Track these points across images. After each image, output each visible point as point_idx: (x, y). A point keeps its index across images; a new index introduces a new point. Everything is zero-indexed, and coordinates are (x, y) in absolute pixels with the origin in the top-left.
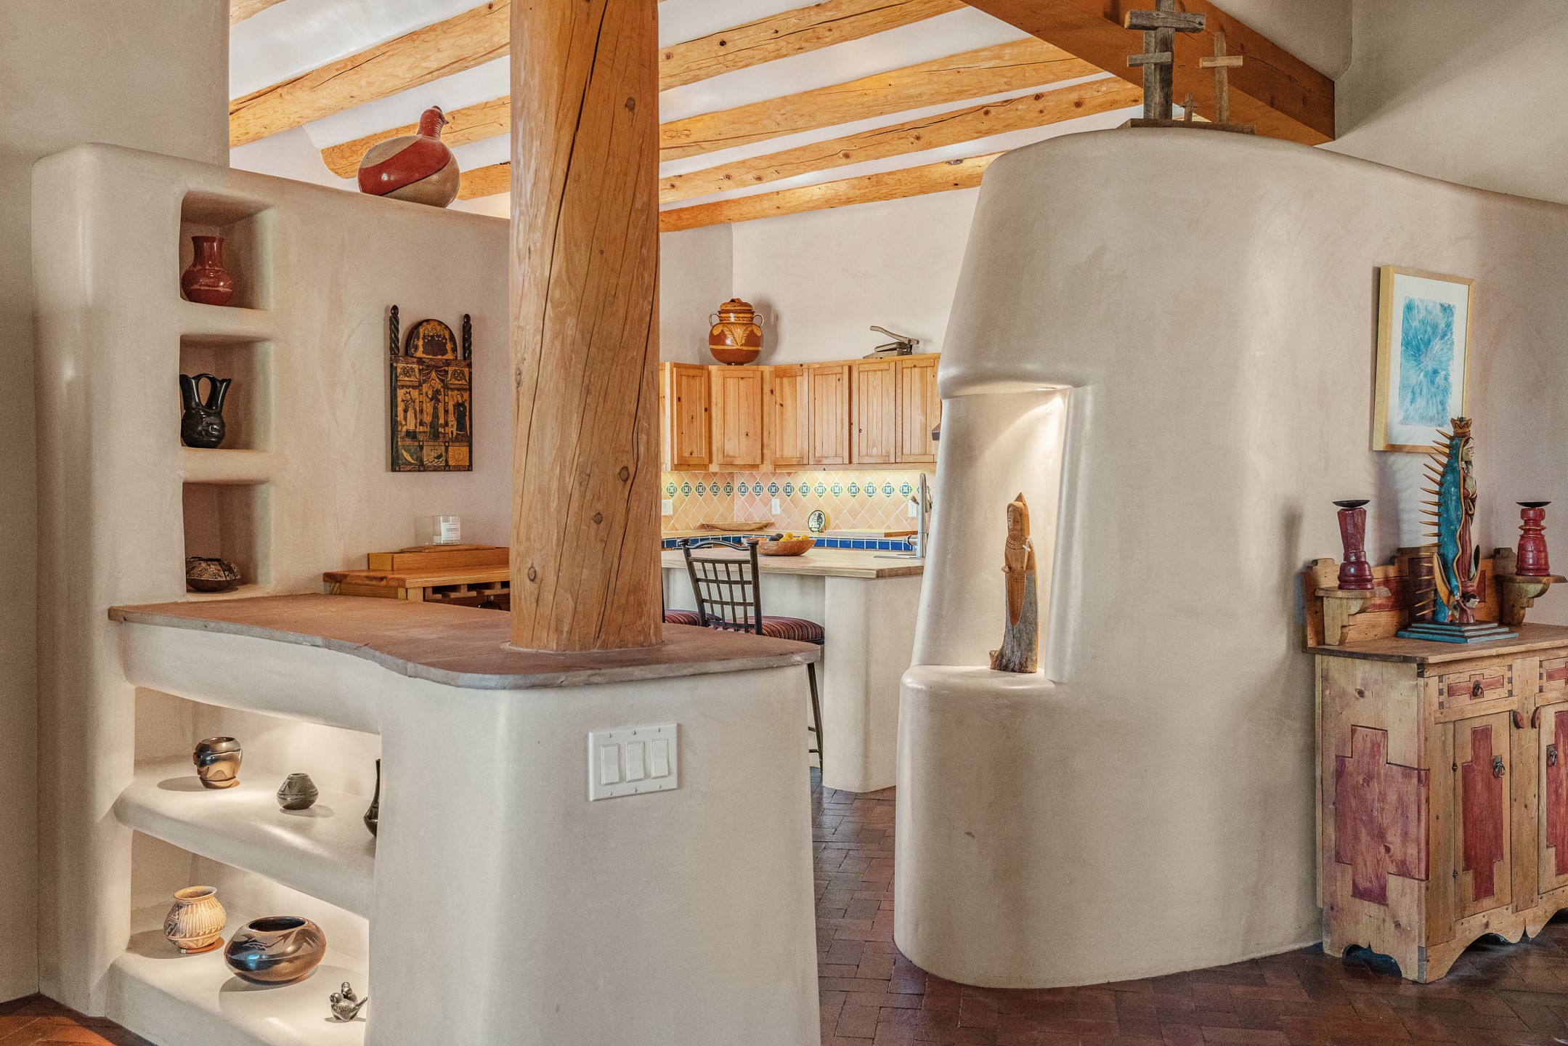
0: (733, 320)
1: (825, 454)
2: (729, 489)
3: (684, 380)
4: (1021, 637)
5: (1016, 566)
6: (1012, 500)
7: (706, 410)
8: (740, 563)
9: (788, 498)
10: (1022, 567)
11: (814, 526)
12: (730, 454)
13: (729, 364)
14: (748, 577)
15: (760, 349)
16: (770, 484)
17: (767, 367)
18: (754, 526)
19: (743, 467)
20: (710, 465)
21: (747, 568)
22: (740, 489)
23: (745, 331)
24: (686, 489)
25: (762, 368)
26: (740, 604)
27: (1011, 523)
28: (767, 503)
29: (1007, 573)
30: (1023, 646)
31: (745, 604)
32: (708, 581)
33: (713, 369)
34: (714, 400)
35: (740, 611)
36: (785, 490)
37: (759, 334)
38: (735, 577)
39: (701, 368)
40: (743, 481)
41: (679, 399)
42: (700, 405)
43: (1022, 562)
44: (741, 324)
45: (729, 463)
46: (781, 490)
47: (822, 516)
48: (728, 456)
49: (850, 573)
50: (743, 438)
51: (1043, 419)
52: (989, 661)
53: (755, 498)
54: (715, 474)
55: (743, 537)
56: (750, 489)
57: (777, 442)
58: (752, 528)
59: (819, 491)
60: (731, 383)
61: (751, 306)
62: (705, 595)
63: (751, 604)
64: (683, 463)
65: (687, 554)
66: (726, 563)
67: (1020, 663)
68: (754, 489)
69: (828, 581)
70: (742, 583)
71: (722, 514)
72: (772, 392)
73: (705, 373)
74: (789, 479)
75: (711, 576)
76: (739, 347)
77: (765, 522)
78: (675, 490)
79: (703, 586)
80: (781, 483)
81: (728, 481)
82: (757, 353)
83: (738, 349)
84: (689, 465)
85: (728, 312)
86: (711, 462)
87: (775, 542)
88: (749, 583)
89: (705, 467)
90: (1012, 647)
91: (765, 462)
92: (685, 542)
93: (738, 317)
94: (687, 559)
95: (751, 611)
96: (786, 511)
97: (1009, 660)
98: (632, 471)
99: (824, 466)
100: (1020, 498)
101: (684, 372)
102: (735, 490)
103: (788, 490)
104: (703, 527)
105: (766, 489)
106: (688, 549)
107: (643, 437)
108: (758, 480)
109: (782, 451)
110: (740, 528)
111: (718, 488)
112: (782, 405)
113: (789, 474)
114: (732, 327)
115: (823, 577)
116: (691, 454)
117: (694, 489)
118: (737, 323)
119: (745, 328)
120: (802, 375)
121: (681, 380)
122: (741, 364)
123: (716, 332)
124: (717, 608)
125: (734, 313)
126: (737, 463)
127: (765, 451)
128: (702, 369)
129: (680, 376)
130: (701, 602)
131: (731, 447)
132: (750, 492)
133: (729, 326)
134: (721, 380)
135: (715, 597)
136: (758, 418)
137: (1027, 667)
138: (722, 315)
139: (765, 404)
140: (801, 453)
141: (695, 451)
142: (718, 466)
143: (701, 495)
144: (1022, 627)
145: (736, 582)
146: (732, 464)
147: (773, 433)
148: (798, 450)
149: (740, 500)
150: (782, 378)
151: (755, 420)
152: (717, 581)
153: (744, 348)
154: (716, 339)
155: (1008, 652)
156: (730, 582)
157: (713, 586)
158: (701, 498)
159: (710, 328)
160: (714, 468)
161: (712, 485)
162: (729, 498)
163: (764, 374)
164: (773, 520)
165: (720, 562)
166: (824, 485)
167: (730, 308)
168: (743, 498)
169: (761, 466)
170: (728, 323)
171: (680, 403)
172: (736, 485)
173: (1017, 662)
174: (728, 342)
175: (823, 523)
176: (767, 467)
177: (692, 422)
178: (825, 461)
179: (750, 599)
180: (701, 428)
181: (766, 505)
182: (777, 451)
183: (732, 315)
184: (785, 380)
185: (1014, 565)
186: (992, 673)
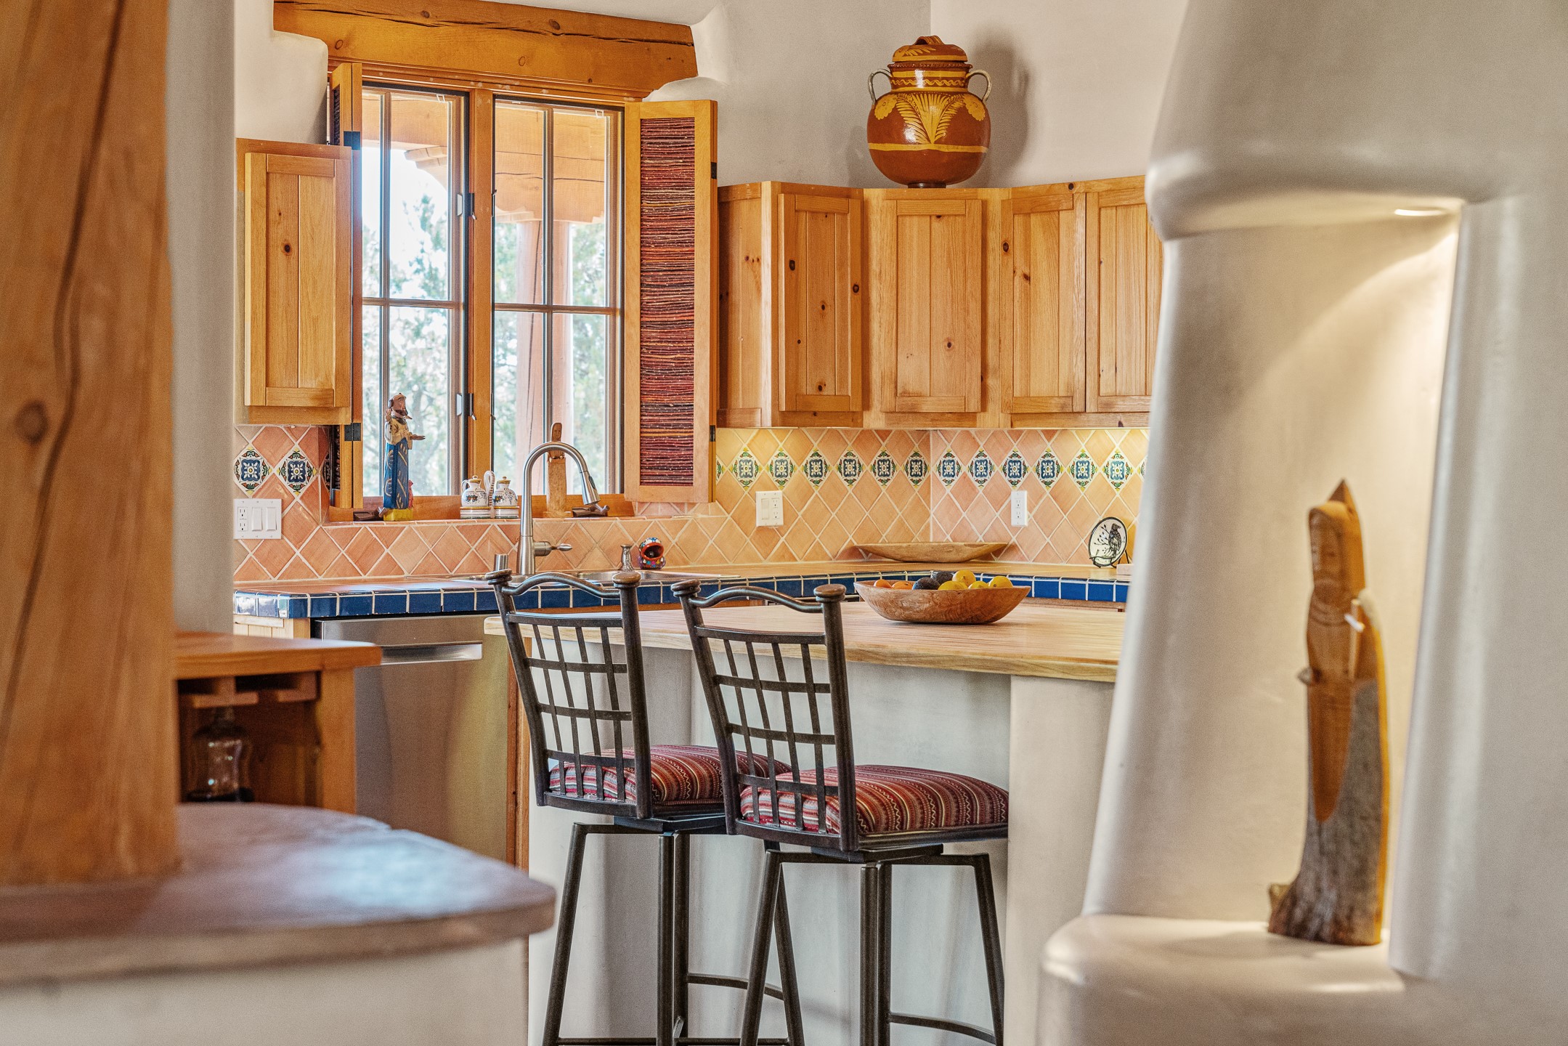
0: (920, 85)
1: (1122, 389)
2: (918, 469)
3: (804, 218)
4: (1338, 853)
5: (1331, 667)
6: (1321, 499)
7: (855, 289)
8: (805, 641)
9: (1047, 490)
10: (1346, 672)
11: (1101, 554)
12: (911, 389)
13: (913, 184)
14: (822, 675)
15: (983, 149)
16: (1007, 458)
17: (997, 190)
18: (968, 553)
19: (939, 417)
20: (866, 415)
21: (820, 652)
22: (941, 469)
23: (946, 108)
24: (816, 466)
25: (984, 193)
26: (806, 738)
27: (1317, 557)
28: (1000, 500)
29: (1308, 684)
30: (1343, 878)
31: (816, 738)
32: (739, 683)
33: (875, 196)
34: (874, 266)
35: (806, 752)
36: (1041, 472)
37: (979, 115)
38: (795, 674)
39: (845, 194)
40: (949, 449)
41: (792, 265)
42: (842, 277)
43: (1346, 659)
44: (938, 93)
45: (906, 409)
46: (1031, 470)
47: (1121, 531)
48: (906, 394)
49: (1064, 669)
50: (941, 349)
51: (1415, 289)
52: (1266, 908)
53: (974, 488)
54: (884, 434)
55: (859, 580)
56: (965, 469)
57: (1017, 363)
58: (965, 556)
59: (1115, 473)
60: (914, 228)
61: (961, 53)
62: (734, 717)
63: (829, 739)
64: (799, 408)
65: (694, 619)
66: (775, 640)
67: (1336, 921)
68: (973, 467)
69: (1018, 687)
70: (811, 688)
71: (901, 523)
72: (1006, 247)
73: (855, 205)
74: (1049, 446)
75: (744, 672)
76: (933, 147)
77: (993, 542)
78: (790, 469)
79: (728, 692)
80: (1031, 455)
81: (916, 448)
82: (975, 159)
83: (929, 151)
84: (815, 414)
85: (910, 66)
86: (866, 405)
87: (926, 593)
88: (824, 688)
89: (854, 418)
90: (1318, 879)
91: (991, 406)
92: (689, 590)
93: (931, 79)
94: (693, 632)
95: (830, 754)
96: (1042, 519)
97: (1310, 910)
98: (55, 413)
99: (1120, 417)
100: (1340, 493)
101: (803, 202)
102: (933, 469)
103: (1048, 470)
104: (854, 552)
105: (998, 469)
106: (695, 607)
107: (94, 326)
108: (981, 448)
109: (1028, 382)
110: (936, 557)
111: (891, 466)
112: (1027, 278)
113: (1049, 434)
114: (916, 101)
115: (1005, 680)
116: (820, 388)
117: (834, 468)
118: (927, 93)
119: (946, 102)
120: (1073, 208)
121: (797, 223)
122: (941, 184)
123: (882, 113)
124: (759, 747)
125: (923, 68)
126: (925, 409)
127: (991, 382)
128: (848, 197)
129: (793, 214)
130: (724, 730)
131: (913, 373)
132: (965, 476)
133: (909, 98)
134: (890, 222)
135: (755, 721)
136: (975, 307)
137: (1351, 930)
138: (897, 74)
139: (990, 273)
140: (1069, 386)
141: (829, 382)
142: (883, 416)
143: (851, 482)
144: (1343, 826)
145: (797, 687)
146: (913, 412)
147: (1007, 343)
148: (1063, 379)
149: (942, 492)
150: (1028, 215)
151: (967, 311)
152: (756, 684)
153: (945, 148)
154: (884, 128)
155: (1308, 890)
156: (785, 688)
157: (749, 695)
158: (850, 489)
159: (870, 103)
160: (874, 420)
161: (876, 458)
162: (917, 488)
163: (990, 208)
164: (1014, 540)
165: (762, 637)
166: (1126, 460)
167: (913, 57)
168: (948, 489)
169: (980, 416)
170: (909, 93)
171: (793, 274)
172: (935, 459)
173: (1328, 915)
174: (910, 135)
175: (1123, 545)
176: (994, 418)
177: (823, 316)
178: (1121, 405)
179: (828, 727)
180: (844, 328)
181: (997, 505)
182: (1017, 382)
183: (919, 74)
184: (1035, 220)
185: (1326, 666)
186: (1271, 942)
